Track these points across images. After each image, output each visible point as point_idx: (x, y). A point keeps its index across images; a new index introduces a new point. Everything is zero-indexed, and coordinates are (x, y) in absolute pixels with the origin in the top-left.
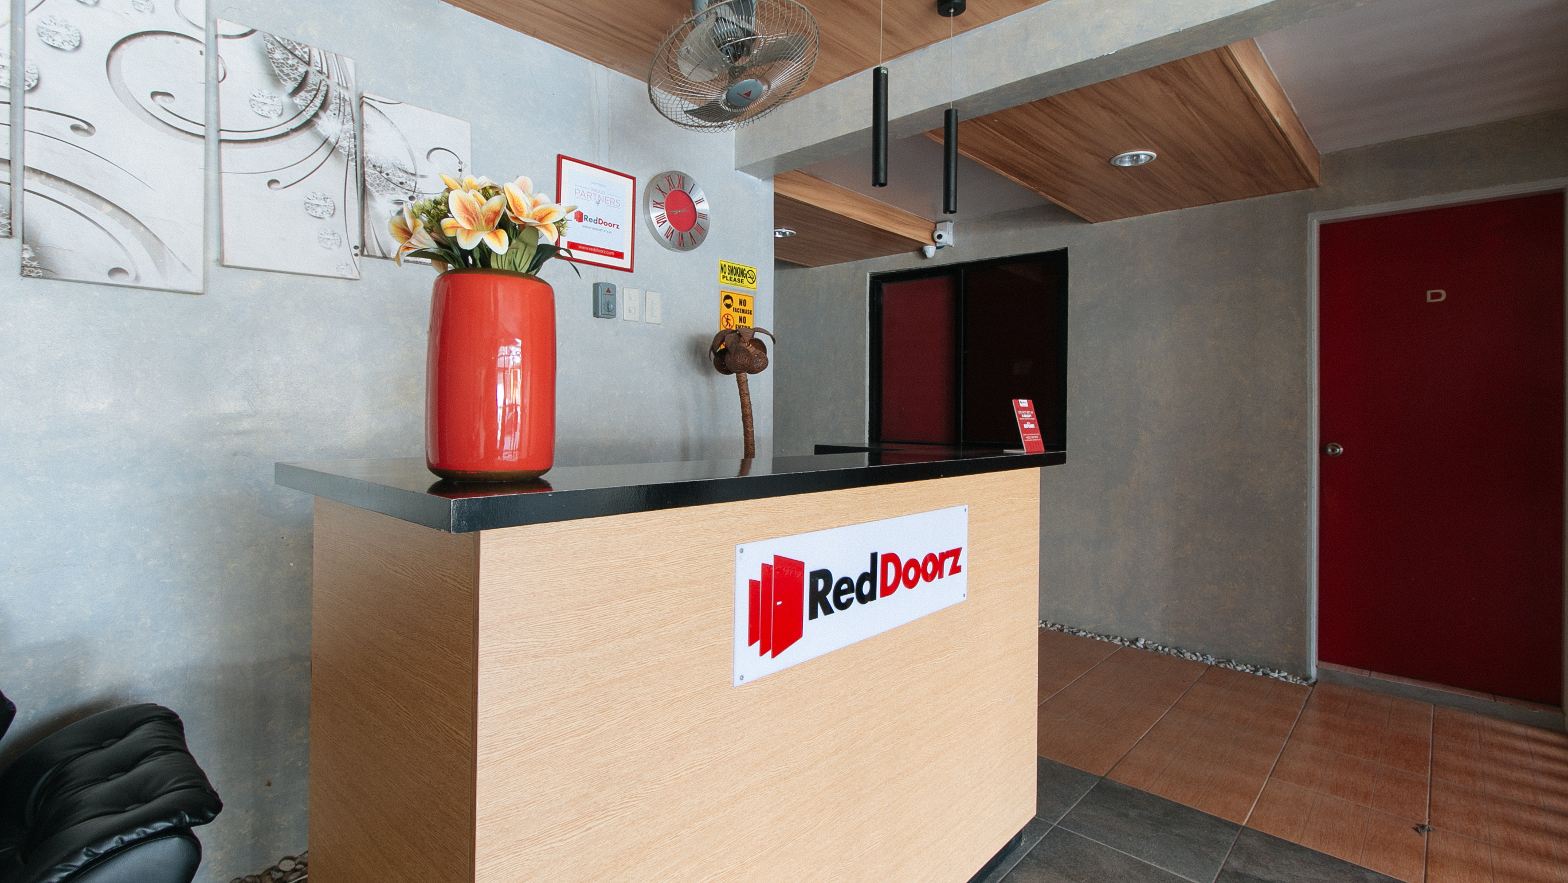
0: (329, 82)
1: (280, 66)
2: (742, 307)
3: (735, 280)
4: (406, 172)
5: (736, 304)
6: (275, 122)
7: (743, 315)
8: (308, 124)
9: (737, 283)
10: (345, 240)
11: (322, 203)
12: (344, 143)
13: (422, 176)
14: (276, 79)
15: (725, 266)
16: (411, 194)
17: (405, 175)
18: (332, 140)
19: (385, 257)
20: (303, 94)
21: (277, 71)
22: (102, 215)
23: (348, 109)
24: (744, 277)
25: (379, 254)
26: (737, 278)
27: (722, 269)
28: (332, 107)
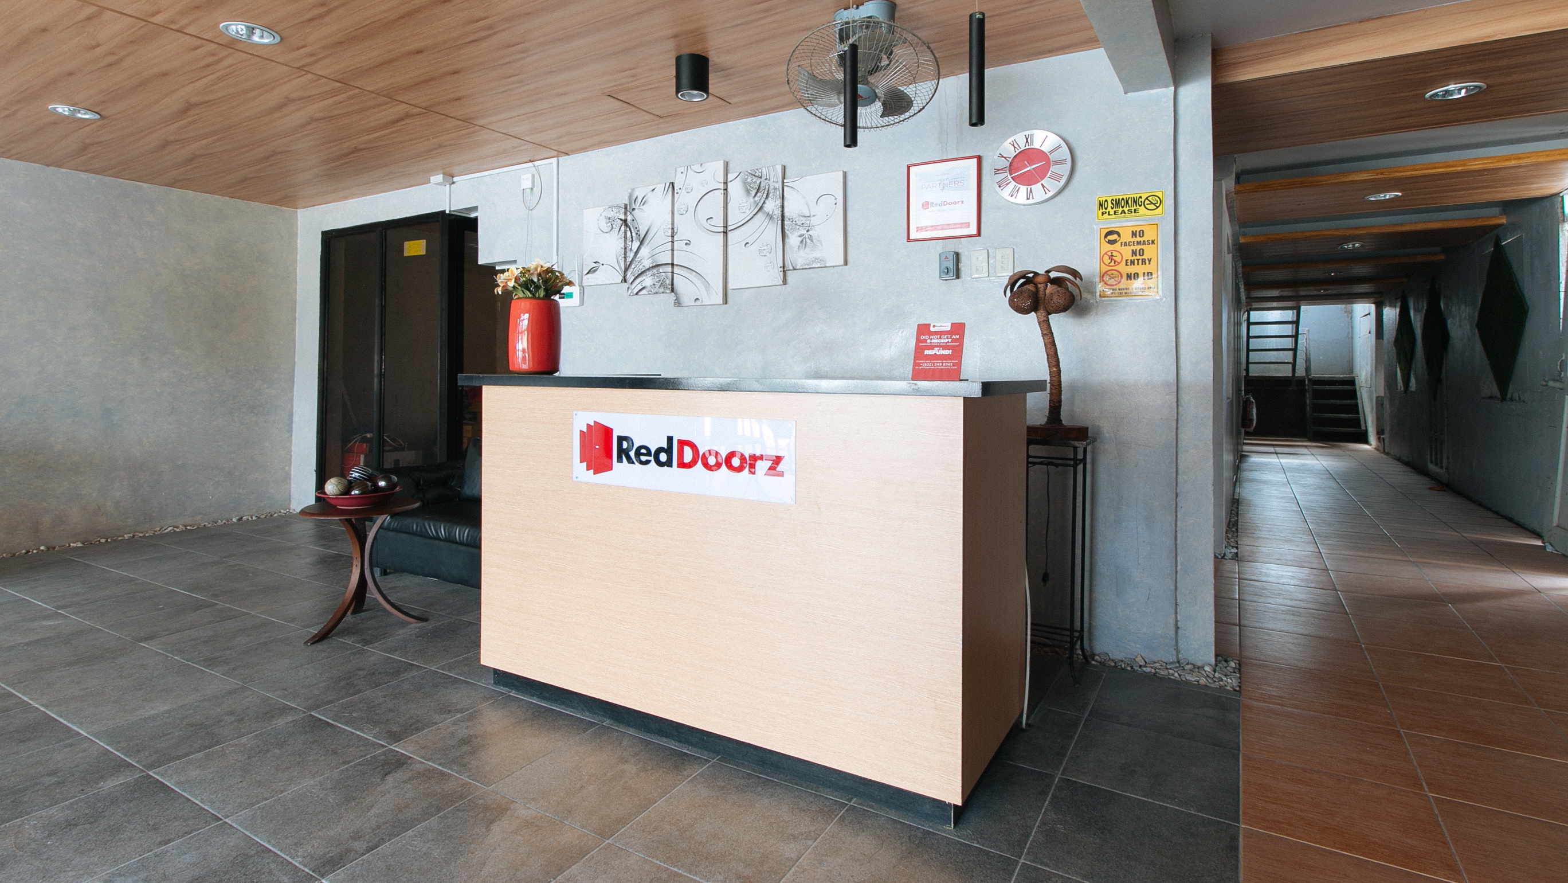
0: (769, 182)
1: (750, 184)
2: (1138, 239)
3: (1123, 212)
4: (805, 217)
5: (1126, 237)
6: (749, 214)
7: (1138, 247)
8: (761, 208)
9: (1127, 214)
10: (776, 266)
11: (766, 248)
12: (776, 212)
13: (814, 216)
14: (748, 192)
15: (1106, 201)
16: (807, 228)
17: (805, 218)
18: (771, 213)
19: (795, 269)
20: (759, 194)
21: (749, 188)
22: (692, 277)
23: (778, 193)
24: (1140, 206)
25: (791, 268)
26: (1126, 209)
27: (1101, 205)
28: (771, 195)
